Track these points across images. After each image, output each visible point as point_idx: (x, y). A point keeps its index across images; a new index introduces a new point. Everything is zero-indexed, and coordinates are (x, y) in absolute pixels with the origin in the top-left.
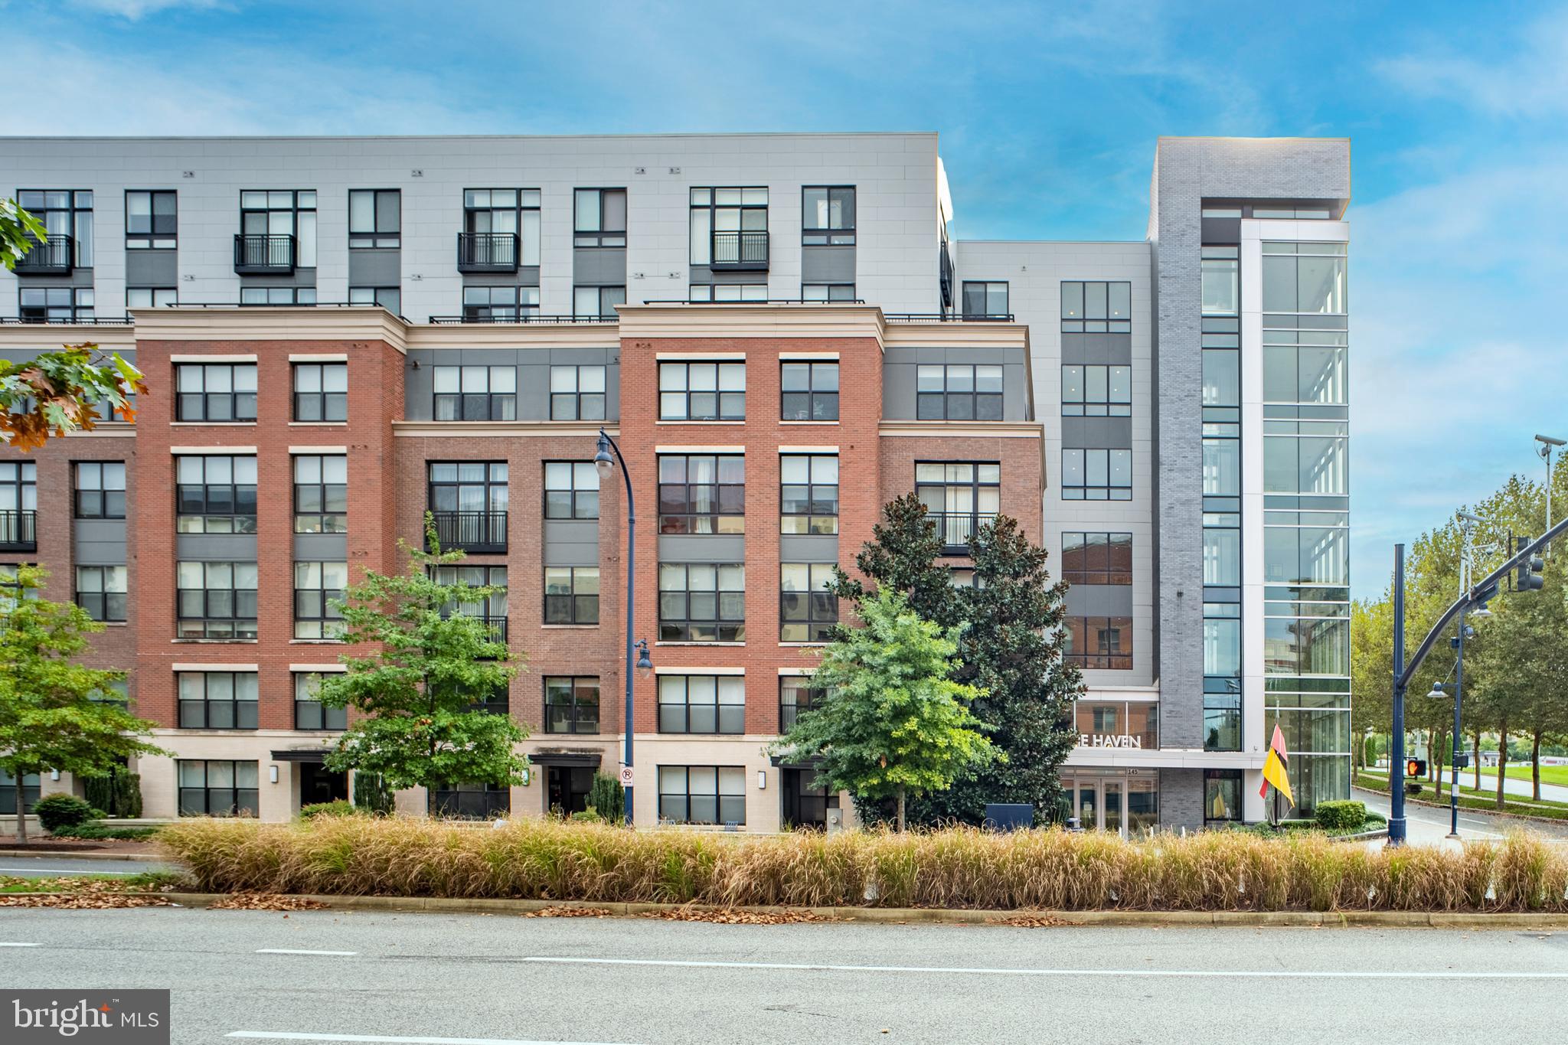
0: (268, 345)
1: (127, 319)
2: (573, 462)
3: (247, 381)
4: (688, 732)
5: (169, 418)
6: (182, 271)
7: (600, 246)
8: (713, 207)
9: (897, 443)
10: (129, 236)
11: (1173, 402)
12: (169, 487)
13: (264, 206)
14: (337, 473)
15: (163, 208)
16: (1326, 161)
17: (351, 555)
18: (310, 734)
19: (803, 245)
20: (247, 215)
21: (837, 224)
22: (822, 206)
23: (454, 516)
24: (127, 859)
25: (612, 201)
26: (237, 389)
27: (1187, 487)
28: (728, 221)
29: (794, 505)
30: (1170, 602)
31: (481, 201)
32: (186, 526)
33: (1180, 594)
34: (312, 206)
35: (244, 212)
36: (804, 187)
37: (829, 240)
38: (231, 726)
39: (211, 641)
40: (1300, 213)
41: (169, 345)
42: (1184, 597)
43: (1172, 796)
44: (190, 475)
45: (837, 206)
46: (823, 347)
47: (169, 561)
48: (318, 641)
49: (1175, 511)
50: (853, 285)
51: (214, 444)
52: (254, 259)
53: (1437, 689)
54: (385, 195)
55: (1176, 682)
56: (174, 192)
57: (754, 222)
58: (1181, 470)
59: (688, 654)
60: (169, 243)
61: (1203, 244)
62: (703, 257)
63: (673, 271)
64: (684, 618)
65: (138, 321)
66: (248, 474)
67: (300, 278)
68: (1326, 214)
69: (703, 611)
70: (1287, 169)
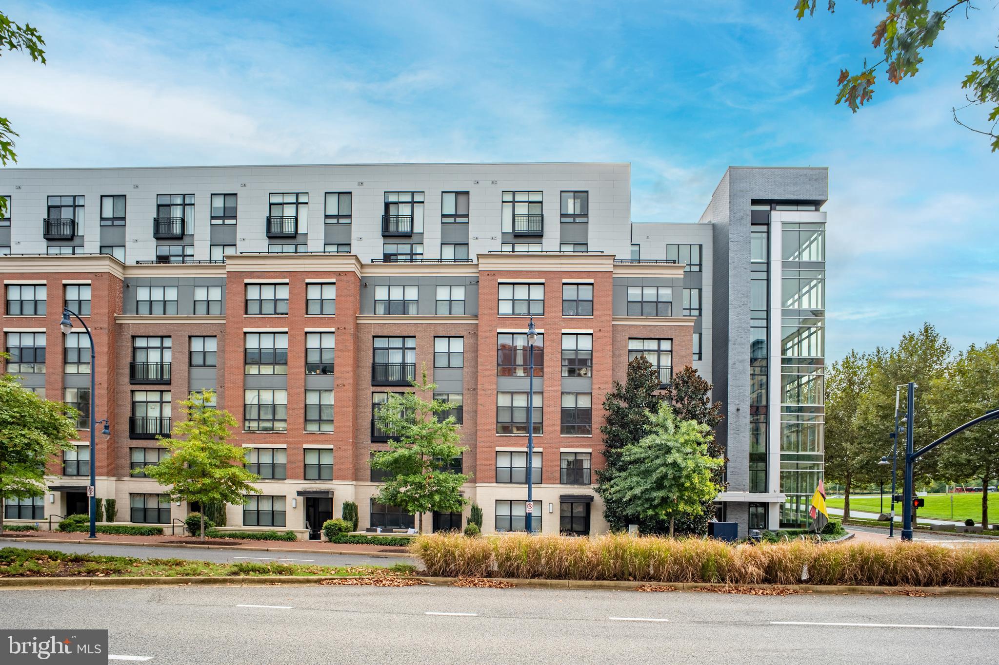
0: (295, 274)
1: (223, 261)
2: (449, 337)
3: (283, 293)
4: (511, 482)
5: (242, 313)
6: (239, 236)
7: (455, 223)
8: (514, 202)
9: (620, 328)
10: (212, 218)
11: (736, 308)
12: (242, 349)
13: (281, 201)
14: (329, 342)
15: (230, 203)
16: (816, 180)
17: (336, 387)
18: (313, 482)
19: (561, 223)
20: (272, 206)
21: (578, 212)
22: (571, 202)
23: (386, 366)
24: (267, 550)
25: (462, 199)
26: (277, 297)
27: (741, 353)
28: (522, 209)
29: (567, 361)
30: (733, 414)
31: (392, 198)
32: (249, 370)
33: (738, 410)
34: (306, 201)
35: (271, 204)
36: (561, 192)
37: (574, 220)
38: (271, 478)
39: (262, 432)
40: (800, 208)
41: (244, 274)
42: (740, 411)
43: (732, 516)
44: (252, 343)
45: (578, 201)
46: (585, 276)
47: (242, 390)
48: (318, 432)
49: (736, 366)
50: (587, 244)
51: (266, 327)
52: (275, 229)
53: (883, 460)
54: (344, 195)
55: (735, 456)
56: (236, 194)
57: (536, 210)
58: (739, 344)
59: (514, 440)
60: (233, 222)
61: (752, 224)
62: (508, 229)
63: (493, 236)
64: (510, 421)
65: (228, 262)
66: (282, 343)
67: (299, 239)
68: (813, 208)
69: (520, 417)
70: (795, 184)
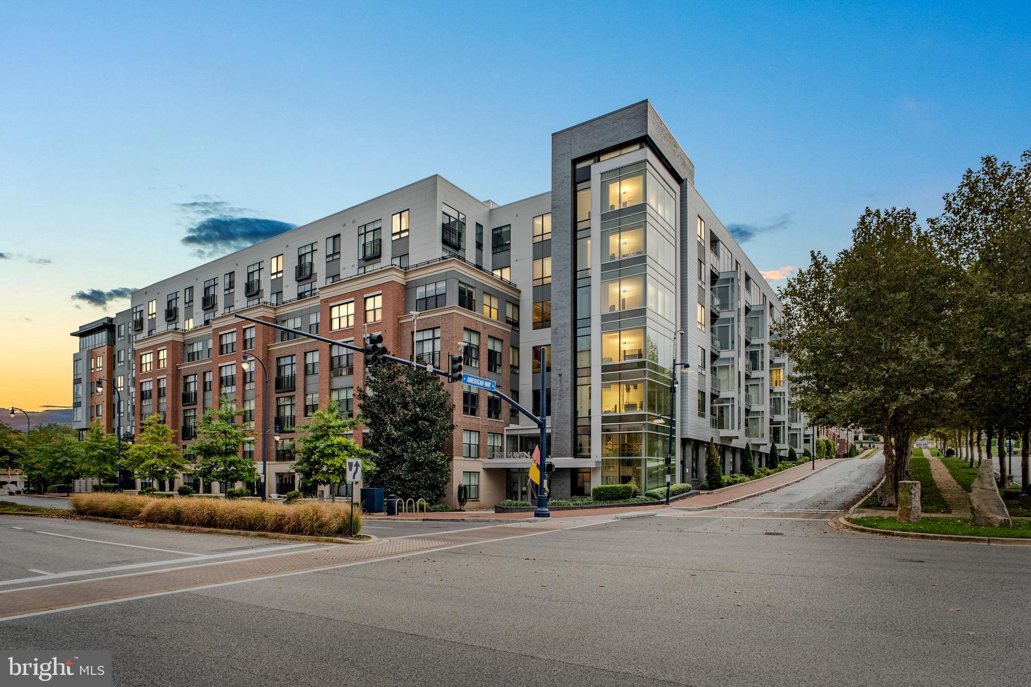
2: (313, 351)
5: (218, 354)
6: (235, 299)
7: (333, 259)
8: (365, 233)
9: (405, 325)
10: (225, 290)
12: (218, 378)
15: (232, 278)
16: (634, 117)
17: (255, 397)
19: (392, 241)
23: (284, 378)
25: (337, 240)
26: (233, 341)
27: (564, 317)
28: (369, 238)
30: (555, 380)
31: (303, 252)
32: (222, 391)
33: (560, 375)
34: (263, 267)
35: (249, 274)
37: (400, 236)
40: (624, 151)
41: (219, 329)
42: (562, 376)
44: (224, 373)
46: (377, 289)
49: (558, 331)
50: (408, 255)
52: (250, 290)
54: (280, 257)
56: (234, 272)
57: (378, 235)
58: (560, 309)
60: (233, 290)
61: (573, 185)
62: (361, 257)
63: (353, 264)
65: (213, 323)
67: (260, 294)
68: (638, 147)
70: (614, 130)
